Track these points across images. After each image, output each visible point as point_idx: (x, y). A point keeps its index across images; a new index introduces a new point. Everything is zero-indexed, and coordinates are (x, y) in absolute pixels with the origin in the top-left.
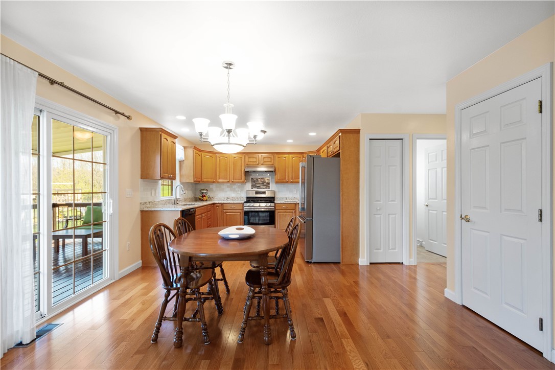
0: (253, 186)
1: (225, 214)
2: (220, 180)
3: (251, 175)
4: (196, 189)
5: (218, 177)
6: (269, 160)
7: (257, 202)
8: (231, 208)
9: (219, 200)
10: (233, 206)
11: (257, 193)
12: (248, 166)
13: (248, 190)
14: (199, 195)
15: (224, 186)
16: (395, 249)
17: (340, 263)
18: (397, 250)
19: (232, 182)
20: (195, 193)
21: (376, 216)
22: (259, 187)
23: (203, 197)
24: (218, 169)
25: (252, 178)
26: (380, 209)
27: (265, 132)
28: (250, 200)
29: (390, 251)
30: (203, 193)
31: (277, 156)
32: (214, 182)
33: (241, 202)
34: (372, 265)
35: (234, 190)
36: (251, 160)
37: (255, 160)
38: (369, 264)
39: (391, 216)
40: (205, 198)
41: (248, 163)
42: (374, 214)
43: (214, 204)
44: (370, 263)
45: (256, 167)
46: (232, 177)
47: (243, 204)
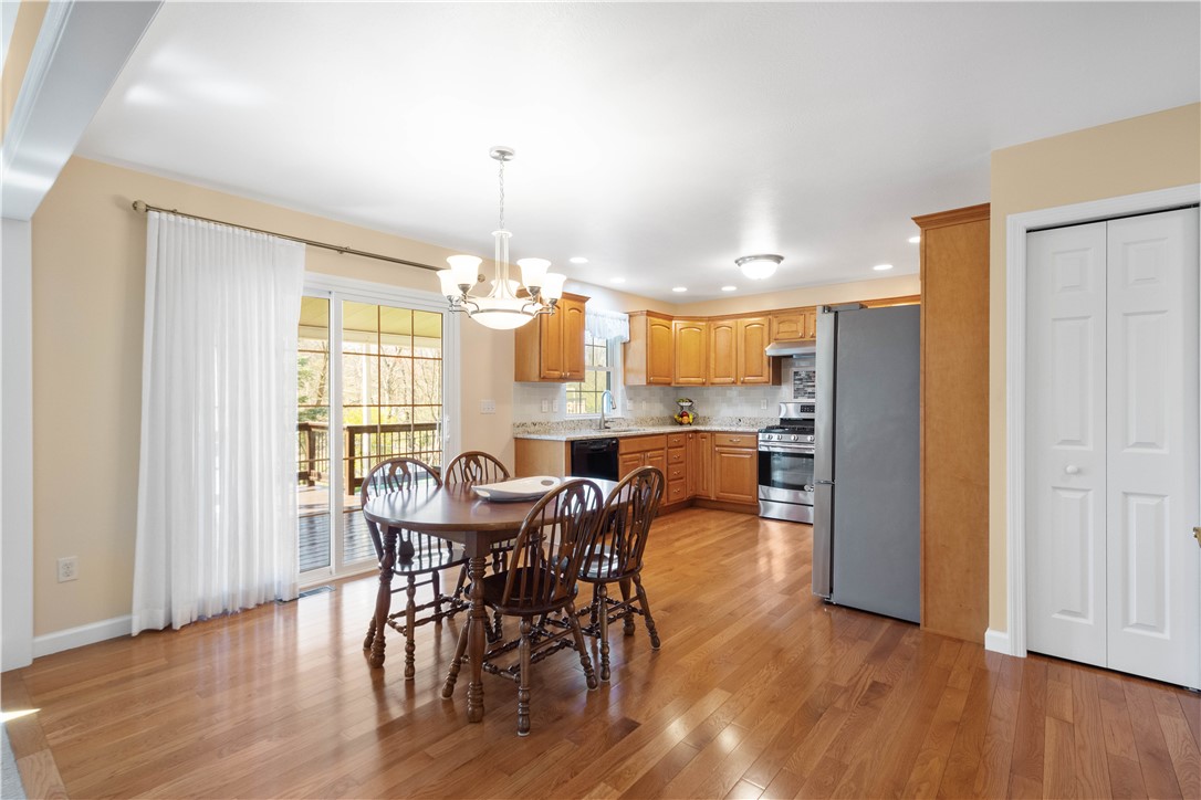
0: (797, 393)
1: (718, 457)
2: (717, 380)
3: (792, 365)
5: (712, 371)
8: (731, 444)
9: (721, 425)
10: (736, 439)
11: (804, 409)
12: (780, 344)
13: (787, 399)
15: (728, 393)
16: (1159, 628)
17: (918, 625)
18: (1166, 635)
19: (743, 382)
21: (1065, 494)
22: (811, 396)
23: (682, 416)
24: (712, 355)
25: (796, 373)
26: (1079, 472)
27: (779, 259)
29: (1127, 630)
30: (682, 407)
32: (704, 384)
33: (752, 430)
34: (1034, 661)
36: (784, 327)
37: (794, 327)
38: (1023, 654)
39: (1133, 501)
40: (685, 419)
41: (778, 337)
42: (1055, 488)
43: (694, 432)
44: (1029, 652)
45: (803, 343)
46: (741, 369)
47: (756, 434)
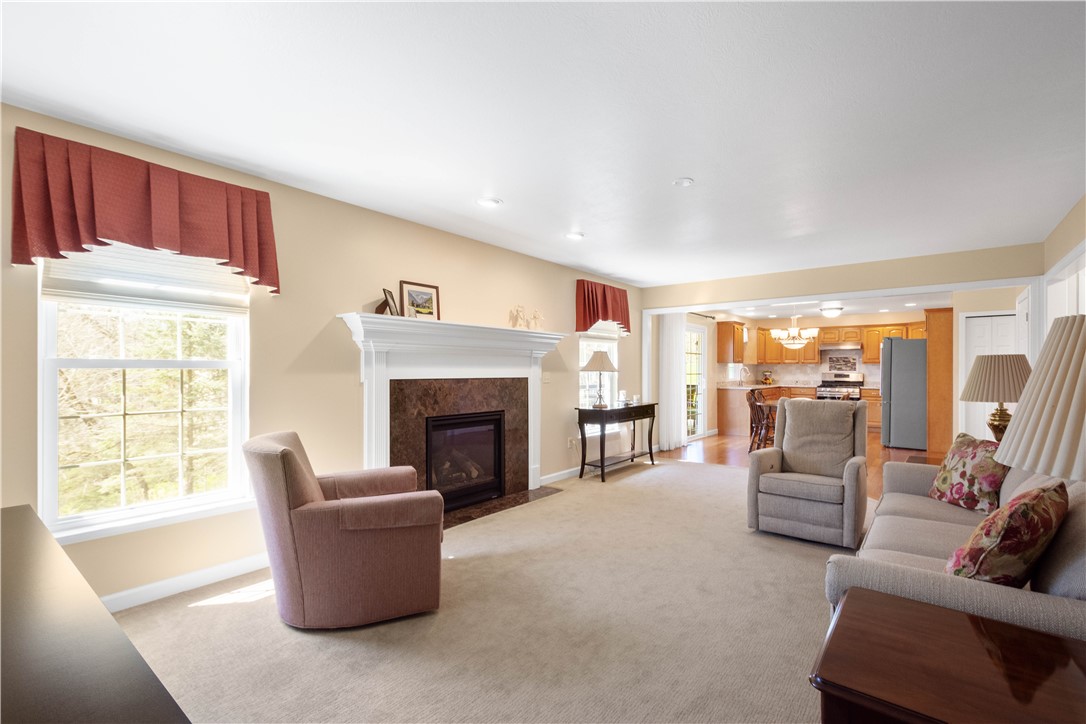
0: (831, 368)
2: (787, 362)
3: (828, 355)
4: (757, 371)
5: (784, 357)
6: (854, 335)
7: (836, 386)
8: (800, 393)
9: (785, 384)
10: (803, 391)
11: (836, 376)
12: (824, 344)
13: (825, 371)
14: (762, 379)
15: (793, 368)
19: (803, 363)
20: (756, 376)
22: (840, 369)
23: (766, 380)
25: (830, 358)
28: (826, 384)
30: (765, 376)
31: (865, 330)
32: (779, 364)
33: (814, 386)
35: (805, 373)
36: (827, 336)
37: (833, 336)
40: (769, 382)
41: (824, 340)
43: (779, 387)
45: (838, 344)
46: (801, 357)
47: (816, 388)
